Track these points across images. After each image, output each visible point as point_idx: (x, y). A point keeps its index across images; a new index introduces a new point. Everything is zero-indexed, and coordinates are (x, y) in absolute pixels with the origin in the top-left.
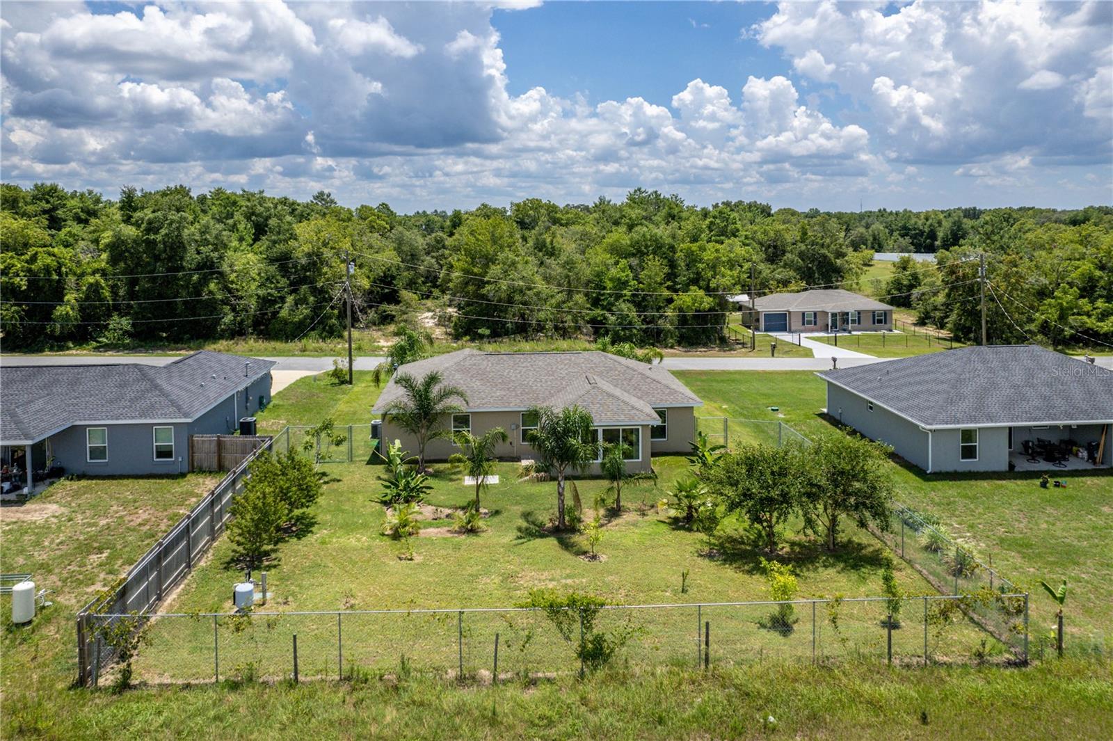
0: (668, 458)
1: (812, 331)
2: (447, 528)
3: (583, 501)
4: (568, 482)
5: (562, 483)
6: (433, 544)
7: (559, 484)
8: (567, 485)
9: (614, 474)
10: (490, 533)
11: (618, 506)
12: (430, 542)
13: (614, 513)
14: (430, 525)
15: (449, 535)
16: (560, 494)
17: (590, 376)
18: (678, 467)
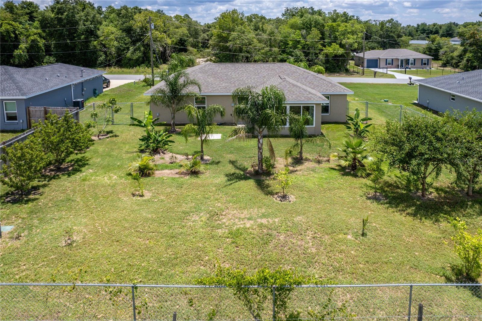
0: (330, 125)
1: (391, 68)
2: (177, 171)
3: (276, 152)
4: (266, 140)
5: (261, 141)
6: (163, 183)
7: (259, 141)
8: (265, 141)
9: (298, 135)
10: (208, 174)
11: (301, 156)
12: (162, 181)
13: (298, 161)
14: (166, 167)
15: (178, 176)
16: (260, 149)
17: (281, 76)
18: (338, 131)
